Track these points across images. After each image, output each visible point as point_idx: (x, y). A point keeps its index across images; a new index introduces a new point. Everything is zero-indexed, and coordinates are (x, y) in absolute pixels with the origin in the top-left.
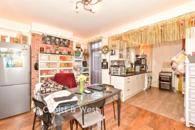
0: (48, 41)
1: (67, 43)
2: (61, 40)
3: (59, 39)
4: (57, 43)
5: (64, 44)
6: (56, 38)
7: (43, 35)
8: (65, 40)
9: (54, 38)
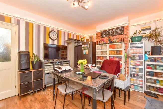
0: (104, 35)
1: (120, 30)
2: (114, 30)
3: (112, 30)
4: (110, 34)
5: (117, 32)
6: (109, 30)
7: (101, 32)
8: (117, 29)
9: (108, 31)
